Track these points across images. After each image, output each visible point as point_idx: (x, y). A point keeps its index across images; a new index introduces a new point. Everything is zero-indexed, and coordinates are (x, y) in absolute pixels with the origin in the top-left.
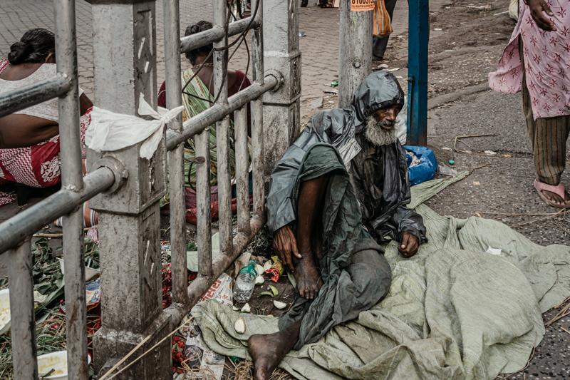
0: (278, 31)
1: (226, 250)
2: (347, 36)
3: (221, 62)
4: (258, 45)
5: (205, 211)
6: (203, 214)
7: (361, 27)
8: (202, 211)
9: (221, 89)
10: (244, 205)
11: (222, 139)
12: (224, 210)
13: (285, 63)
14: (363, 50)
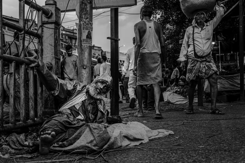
0: (50, 46)
1: (23, 121)
2: (81, 56)
3: (22, 41)
4: (40, 46)
5: (13, 96)
6: (12, 97)
7: (86, 52)
8: (12, 96)
9: (22, 51)
10: (32, 108)
11: (22, 73)
12: (22, 103)
13: (53, 59)
14: (87, 62)
